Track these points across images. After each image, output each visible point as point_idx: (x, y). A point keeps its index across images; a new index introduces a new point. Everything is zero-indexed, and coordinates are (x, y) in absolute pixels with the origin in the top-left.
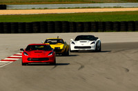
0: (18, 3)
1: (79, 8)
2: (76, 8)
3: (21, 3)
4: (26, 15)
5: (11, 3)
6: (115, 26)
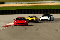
3: (11, 1)
5: (7, 1)
6: (52, 11)
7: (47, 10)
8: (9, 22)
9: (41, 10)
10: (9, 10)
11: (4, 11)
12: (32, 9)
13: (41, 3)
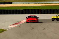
0: (17, 1)
1: (43, 4)
2: (42, 4)
4: (20, 7)
5: (14, 1)
7: (54, 10)
8: (16, 22)
9: (48, 10)
10: (16, 10)
11: (11, 11)
12: (39, 9)
13: (47, 3)
